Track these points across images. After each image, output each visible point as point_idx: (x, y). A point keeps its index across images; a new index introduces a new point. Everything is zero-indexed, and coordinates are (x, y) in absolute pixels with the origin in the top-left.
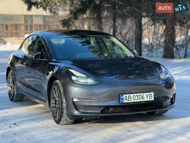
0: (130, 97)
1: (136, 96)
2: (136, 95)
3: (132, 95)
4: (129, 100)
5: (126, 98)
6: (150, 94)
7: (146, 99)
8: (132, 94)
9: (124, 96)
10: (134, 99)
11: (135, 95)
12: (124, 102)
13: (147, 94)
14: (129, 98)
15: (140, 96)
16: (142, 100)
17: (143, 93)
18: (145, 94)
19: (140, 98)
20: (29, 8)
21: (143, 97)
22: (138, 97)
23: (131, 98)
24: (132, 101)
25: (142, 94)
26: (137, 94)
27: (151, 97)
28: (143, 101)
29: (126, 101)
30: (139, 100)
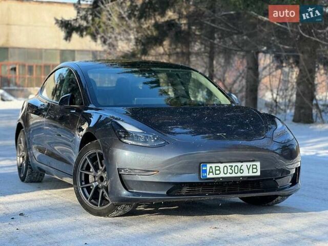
0: (217, 168)
1: (229, 168)
2: (230, 166)
3: (222, 166)
4: (216, 174)
5: (211, 171)
6: (253, 165)
7: (246, 174)
8: (222, 163)
9: (209, 166)
10: (225, 172)
11: (228, 165)
12: (208, 176)
13: (249, 164)
14: (216, 170)
15: (236, 168)
16: (239, 175)
17: (242, 162)
18: (245, 164)
19: (236, 172)
20: (68, 37)
21: (240, 169)
22: (233, 168)
23: (219, 170)
24: (222, 175)
25: (239, 164)
26: (231, 164)
27: (255, 170)
28: (242, 177)
29: (211, 176)
30: (234, 175)
